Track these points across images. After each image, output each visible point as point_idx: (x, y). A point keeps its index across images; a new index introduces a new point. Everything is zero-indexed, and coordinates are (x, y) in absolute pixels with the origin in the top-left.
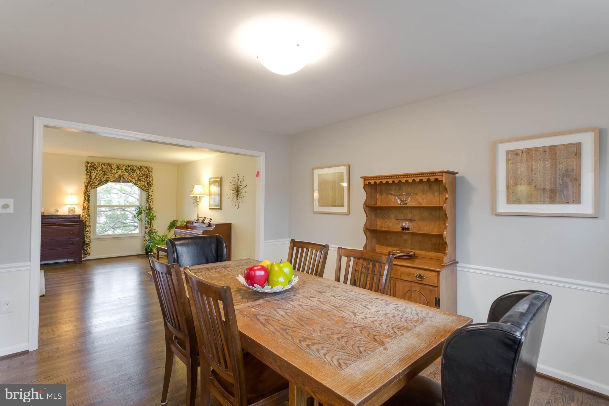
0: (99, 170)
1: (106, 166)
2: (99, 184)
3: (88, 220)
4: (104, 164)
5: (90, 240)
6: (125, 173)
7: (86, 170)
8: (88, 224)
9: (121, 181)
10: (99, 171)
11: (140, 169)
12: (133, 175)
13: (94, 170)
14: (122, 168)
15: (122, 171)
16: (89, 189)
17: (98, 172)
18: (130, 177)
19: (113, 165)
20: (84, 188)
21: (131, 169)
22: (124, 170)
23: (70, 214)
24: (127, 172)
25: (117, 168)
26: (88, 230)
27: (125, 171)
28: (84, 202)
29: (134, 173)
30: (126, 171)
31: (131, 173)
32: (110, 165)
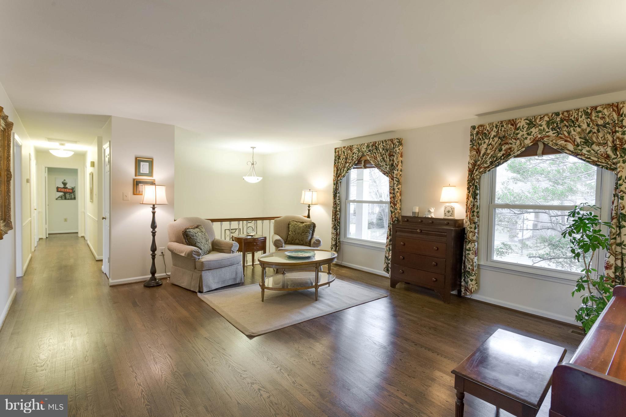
0: (492, 136)
1: (505, 126)
2: (492, 163)
3: (471, 230)
4: (502, 122)
5: (472, 266)
6: (547, 132)
7: (471, 141)
8: (470, 237)
9: (540, 150)
10: (493, 138)
11: (588, 115)
12: (569, 133)
13: (484, 138)
14: (540, 123)
15: (540, 130)
16: (475, 175)
17: (491, 140)
18: (561, 138)
19: (520, 120)
20: (467, 173)
21: (562, 121)
22: (545, 127)
23: (446, 217)
24: (553, 129)
25: (528, 124)
26: (470, 248)
27: (548, 127)
28: (468, 198)
29: (572, 129)
30: (551, 127)
31: (565, 129)
32: (513, 123)
